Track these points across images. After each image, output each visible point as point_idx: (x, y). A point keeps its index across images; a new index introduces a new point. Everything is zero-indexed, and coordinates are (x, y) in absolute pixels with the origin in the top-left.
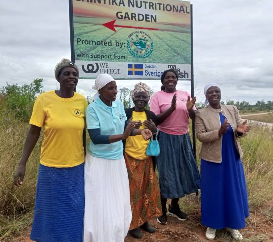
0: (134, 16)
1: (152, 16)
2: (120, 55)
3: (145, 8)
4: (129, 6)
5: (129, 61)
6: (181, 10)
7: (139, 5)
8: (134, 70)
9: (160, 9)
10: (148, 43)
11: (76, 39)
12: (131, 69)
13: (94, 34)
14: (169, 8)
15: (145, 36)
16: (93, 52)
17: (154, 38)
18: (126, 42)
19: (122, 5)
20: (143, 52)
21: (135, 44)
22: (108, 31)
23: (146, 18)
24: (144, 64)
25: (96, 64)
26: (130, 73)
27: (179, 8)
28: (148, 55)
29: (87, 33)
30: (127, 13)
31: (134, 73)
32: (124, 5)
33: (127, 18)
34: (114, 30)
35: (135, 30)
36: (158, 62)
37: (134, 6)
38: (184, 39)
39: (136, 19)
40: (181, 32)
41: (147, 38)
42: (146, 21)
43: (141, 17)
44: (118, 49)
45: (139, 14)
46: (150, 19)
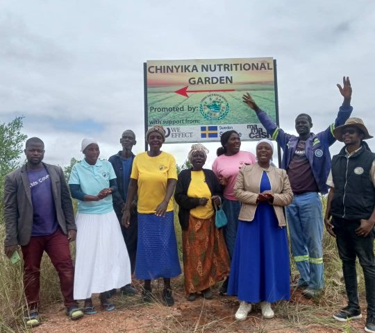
0: (207, 80)
1: (227, 78)
2: (193, 119)
3: (220, 70)
4: (202, 71)
5: (203, 124)
6: (261, 67)
7: (213, 69)
8: (207, 132)
9: (236, 70)
10: (223, 105)
11: (149, 108)
12: (204, 132)
13: (166, 101)
14: (247, 67)
15: (219, 98)
16: (165, 118)
17: (230, 100)
18: (199, 106)
19: (195, 71)
20: (218, 114)
21: (209, 107)
22: (181, 97)
23: (221, 80)
24: (218, 126)
25: (168, 129)
26: (204, 136)
27: (259, 66)
28: (223, 116)
29: (159, 101)
30: (200, 78)
31: (207, 135)
32: (197, 71)
33: (200, 83)
34: (187, 96)
35: (208, 93)
36: (235, 123)
37: (207, 70)
38: (266, 97)
39: (209, 83)
40: (263, 89)
41: (222, 100)
42: (221, 83)
43: (215, 80)
44: (190, 113)
45: (212, 78)
46: (225, 81)
